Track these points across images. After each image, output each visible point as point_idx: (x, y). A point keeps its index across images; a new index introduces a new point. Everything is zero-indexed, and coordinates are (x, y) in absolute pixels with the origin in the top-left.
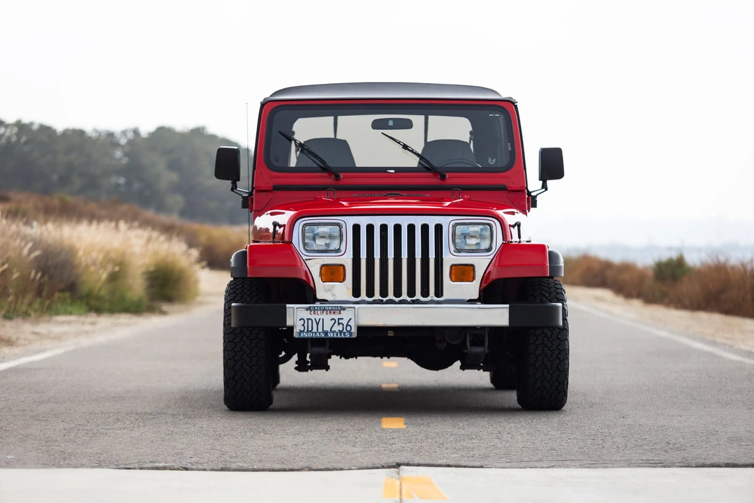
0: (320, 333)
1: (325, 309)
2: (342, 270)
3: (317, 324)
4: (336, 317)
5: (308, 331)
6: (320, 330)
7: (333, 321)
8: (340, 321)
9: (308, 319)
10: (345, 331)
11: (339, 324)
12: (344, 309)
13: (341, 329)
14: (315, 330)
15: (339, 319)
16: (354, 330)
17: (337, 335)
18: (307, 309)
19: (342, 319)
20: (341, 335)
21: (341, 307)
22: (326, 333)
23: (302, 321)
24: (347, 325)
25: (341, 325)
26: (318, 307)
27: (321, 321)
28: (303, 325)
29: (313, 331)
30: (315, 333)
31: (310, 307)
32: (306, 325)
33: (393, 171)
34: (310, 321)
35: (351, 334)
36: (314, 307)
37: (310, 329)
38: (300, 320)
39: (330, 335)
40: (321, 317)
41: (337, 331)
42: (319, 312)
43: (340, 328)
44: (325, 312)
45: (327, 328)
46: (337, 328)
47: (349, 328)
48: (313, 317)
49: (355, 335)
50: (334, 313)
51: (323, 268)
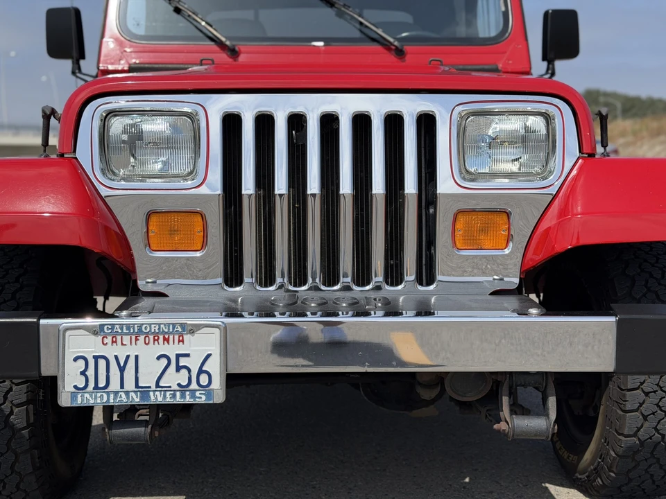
0: (127, 393)
1: (140, 329)
2: (199, 228)
3: (122, 369)
4: (172, 350)
5: (96, 387)
6: (130, 384)
7: (164, 362)
8: (183, 362)
9: (96, 358)
10: (194, 386)
11: (178, 369)
12: (193, 330)
13: (184, 384)
14: (115, 385)
15: (178, 356)
16: (218, 384)
17: (174, 396)
18: (95, 331)
19: (188, 355)
20: (183, 396)
21: (183, 326)
22: (144, 392)
23: (81, 363)
24: (201, 371)
25: (184, 371)
26: (121, 326)
27: (132, 362)
28: (83, 373)
29: (111, 388)
30: (116, 393)
31: (102, 326)
32: (91, 373)
33: (321, 44)
34: (102, 363)
35: (209, 394)
36: (113, 325)
37: (102, 384)
38: (75, 359)
39: (157, 398)
40: (132, 351)
41: (175, 387)
42: (126, 339)
43: (183, 378)
44: (142, 338)
45: (147, 380)
46: (173, 379)
47: (204, 380)
48: (110, 351)
49: (219, 397)
50: (166, 340)
51: (154, 219)
